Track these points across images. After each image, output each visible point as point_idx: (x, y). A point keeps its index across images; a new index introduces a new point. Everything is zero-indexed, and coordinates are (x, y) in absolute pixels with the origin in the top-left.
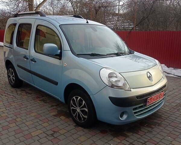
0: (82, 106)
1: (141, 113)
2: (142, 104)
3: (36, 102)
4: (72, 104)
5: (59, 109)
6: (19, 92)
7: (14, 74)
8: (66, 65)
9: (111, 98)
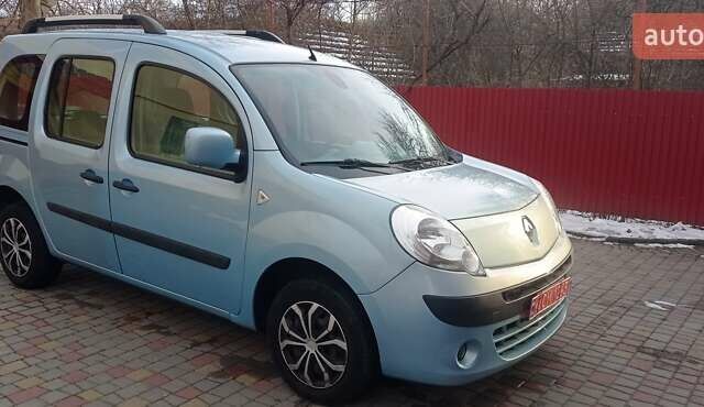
0: (326, 332)
1: (510, 346)
2: (517, 318)
3: (130, 335)
4: (287, 329)
5: (224, 352)
6: (53, 304)
7: (28, 236)
8: (263, 198)
9: (428, 300)
